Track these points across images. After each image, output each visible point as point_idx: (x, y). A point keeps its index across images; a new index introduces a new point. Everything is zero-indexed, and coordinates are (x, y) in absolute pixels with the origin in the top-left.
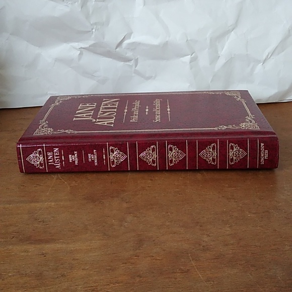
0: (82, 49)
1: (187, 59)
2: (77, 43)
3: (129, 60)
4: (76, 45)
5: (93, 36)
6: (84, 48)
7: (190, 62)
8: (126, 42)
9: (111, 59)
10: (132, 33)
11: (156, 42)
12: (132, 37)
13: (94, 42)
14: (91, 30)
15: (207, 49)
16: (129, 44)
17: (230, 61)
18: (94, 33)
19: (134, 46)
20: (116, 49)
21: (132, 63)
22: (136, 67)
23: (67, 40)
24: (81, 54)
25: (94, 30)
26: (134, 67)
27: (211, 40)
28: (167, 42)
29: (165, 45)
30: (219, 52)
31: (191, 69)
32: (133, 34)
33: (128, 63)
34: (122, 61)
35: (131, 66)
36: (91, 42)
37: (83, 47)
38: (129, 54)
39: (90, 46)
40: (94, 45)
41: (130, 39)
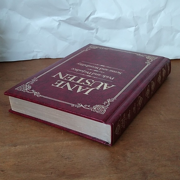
0: (60, 21)
1: (133, 29)
2: (57, 17)
3: (92, 29)
4: (56, 18)
5: (70, 13)
6: (61, 21)
7: (134, 32)
8: (92, 17)
9: (79, 28)
11: (112, 17)
12: (96, 14)
13: (70, 17)
14: (69, 9)
15: (146, 23)
16: (94, 18)
17: (160, 31)
18: (71, 11)
19: (97, 20)
20: (85, 21)
21: (94, 31)
22: (96, 34)
23: (50, 14)
24: (59, 24)
25: (71, 9)
26: (95, 33)
27: (149, 16)
28: (120, 17)
29: (119, 19)
30: (153, 25)
31: (134, 36)
32: (96, 12)
33: (91, 31)
34: (87, 30)
35: (93, 33)
36: (68, 17)
37: (61, 20)
38: (93, 25)
39: (66, 19)
40: (70, 19)
41: (94, 15)
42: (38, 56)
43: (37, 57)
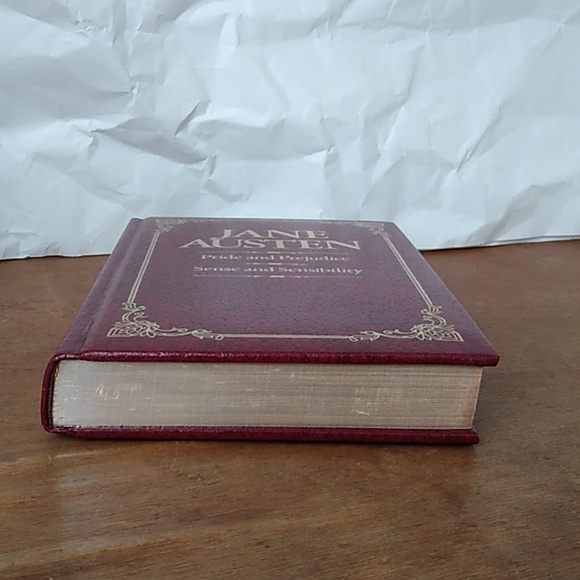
0: (98, 134)
1: (320, 157)
2: (88, 121)
3: (199, 159)
4: (84, 123)
5: (131, 104)
6: (101, 131)
7: (326, 165)
8: (197, 120)
9: (158, 157)
10: (210, 101)
11: (260, 121)
12: (208, 110)
13: (131, 117)
14: (129, 90)
15: (358, 140)
16: (203, 125)
17: (399, 165)
18: (134, 98)
19: (213, 129)
20: (177, 133)
21: (204, 164)
22: (211, 173)
23: (64, 112)
24: (95, 144)
25: (135, 91)
26: (207, 173)
27: (366, 121)
28: (283, 120)
29: (278, 128)
30: (380, 146)
31: (327, 178)
32: (210, 105)
33: (194, 166)
34: (181, 163)
35: (201, 173)
37: (102, 128)
38: (201, 147)
39: (118, 127)
40: (128, 125)
41: (204, 113)
42: (21, 250)
43: (18, 254)
